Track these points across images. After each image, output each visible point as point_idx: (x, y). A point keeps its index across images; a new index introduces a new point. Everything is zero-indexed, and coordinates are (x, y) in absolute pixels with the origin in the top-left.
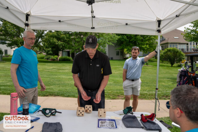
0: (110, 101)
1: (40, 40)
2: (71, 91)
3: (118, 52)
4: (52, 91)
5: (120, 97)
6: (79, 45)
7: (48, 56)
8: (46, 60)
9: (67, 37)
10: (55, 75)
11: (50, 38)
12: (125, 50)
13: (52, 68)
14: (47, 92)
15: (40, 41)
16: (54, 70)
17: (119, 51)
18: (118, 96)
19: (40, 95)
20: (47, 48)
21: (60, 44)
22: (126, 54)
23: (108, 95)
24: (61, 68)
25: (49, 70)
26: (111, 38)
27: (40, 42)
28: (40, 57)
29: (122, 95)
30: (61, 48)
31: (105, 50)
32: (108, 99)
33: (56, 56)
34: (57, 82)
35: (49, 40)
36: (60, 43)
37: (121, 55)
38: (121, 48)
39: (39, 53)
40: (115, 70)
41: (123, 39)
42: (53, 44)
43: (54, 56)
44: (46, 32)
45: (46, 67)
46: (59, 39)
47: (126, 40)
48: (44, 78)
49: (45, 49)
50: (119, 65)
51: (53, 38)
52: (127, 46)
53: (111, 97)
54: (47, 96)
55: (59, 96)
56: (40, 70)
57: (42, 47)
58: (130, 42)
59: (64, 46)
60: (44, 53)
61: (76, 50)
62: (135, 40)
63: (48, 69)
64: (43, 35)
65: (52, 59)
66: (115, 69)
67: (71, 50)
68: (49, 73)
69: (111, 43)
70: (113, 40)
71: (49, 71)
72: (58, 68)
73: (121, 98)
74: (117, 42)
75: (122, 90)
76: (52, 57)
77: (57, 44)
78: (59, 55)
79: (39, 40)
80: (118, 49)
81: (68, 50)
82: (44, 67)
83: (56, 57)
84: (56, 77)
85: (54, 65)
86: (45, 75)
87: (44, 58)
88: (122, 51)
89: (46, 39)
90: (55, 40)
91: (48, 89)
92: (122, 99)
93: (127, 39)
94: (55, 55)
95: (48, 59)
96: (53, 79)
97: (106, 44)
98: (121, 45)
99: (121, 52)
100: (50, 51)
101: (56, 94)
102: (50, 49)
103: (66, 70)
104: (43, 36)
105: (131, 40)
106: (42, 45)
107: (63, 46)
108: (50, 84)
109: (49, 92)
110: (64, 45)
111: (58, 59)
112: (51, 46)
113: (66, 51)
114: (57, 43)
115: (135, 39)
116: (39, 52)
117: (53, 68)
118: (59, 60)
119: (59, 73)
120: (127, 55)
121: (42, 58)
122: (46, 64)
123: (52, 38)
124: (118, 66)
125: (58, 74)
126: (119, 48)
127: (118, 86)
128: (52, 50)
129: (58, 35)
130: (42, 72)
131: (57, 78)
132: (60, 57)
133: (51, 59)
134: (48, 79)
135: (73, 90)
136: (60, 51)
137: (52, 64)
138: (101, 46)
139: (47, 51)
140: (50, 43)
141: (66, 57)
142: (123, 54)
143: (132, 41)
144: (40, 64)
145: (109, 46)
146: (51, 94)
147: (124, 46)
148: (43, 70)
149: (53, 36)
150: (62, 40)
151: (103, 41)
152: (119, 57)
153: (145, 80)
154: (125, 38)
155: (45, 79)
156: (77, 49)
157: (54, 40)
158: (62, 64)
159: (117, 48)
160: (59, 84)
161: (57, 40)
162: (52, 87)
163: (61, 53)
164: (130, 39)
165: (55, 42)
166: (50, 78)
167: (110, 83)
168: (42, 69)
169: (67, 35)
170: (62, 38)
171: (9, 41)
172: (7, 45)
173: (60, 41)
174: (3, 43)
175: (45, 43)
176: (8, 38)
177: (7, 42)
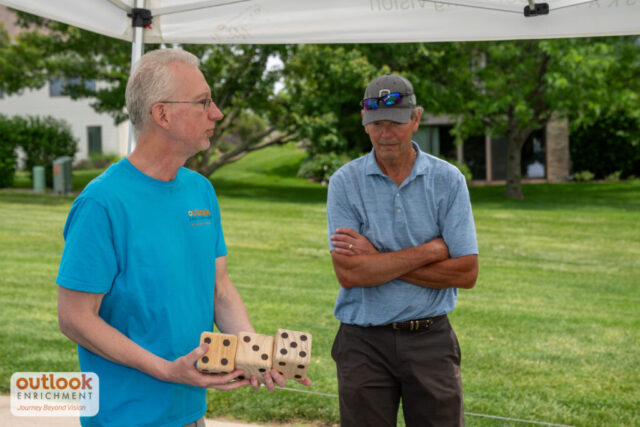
1: (274, 62)
6: (509, 82)
7: (324, 158)
8: (310, 184)
15: (270, 73)
20: (309, 113)
25: (319, 248)
27: (273, 79)
28: (278, 164)
35: (320, 62)
42: (348, 87)
45: (305, 227)
48: (282, 300)
49: (297, 117)
56: (266, 247)
57: (284, 111)
60: (296, 140)
61: (489, 116)
63: (311, 245)
67: (459, 119)
71: (315, 257)
79: (264, 66)
81: (443, 119)
86: (292, 281)
87: (301, 172)
90: (358, 62)
100: (326, 131)
102: (331, 117)
112: (334, 98)
113: (432, 127)
114: (370, 77)
121: (289, 171)
122: (305, 208)
128: (338, 126)
130: (272, 263)
134: (302, 308)
139: (310, 130)
140: (332, 85)
144: (271, 211)
148: (287, 248)
155: (284, 306)
156: (501, 112)
157: (353, 63)
161: (371, 61)
165: (359, 77)
166: (313, 303)
168: (276, 246)
171: (110, 78)
172: (93, 100)
173: (386, 68)
174: (75, 92)
175: (303, 83)
176: (102, 64)
177: (101, 85)
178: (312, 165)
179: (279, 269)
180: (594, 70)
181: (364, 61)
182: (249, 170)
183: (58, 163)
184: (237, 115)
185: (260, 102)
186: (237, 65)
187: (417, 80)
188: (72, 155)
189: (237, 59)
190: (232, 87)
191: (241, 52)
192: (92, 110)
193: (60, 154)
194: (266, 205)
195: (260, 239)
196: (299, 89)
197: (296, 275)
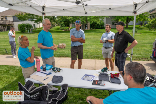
3: (114, 22)
4: (63, 54)
6: (83, 18)
7: (62, 27)
12: (120, 20)
13: (65, 36)
16: (66, 38)
19: (56, 57)
20: (61, 22)
27: (56, 18)
28: (57, 28)
31: (104, 22)
32: (101, 60)
33: (68, 27)
42: (65, 19)
43: (66, 27)
45: (61, 36)
49: (59, 23)
54: (60, 57)
55: (68, 57)
57: (57, 22)
63: (62, 38)
68: (63, 41)
69: (107, 16)
76: (65, 28)
78: (70, 26)
82: (59, 36)
84: (67, 43)
86: (60, 42)
91: (61, 52)
95: (62, 29)
98: (116, 17)
99: (116, 22)
100: (63, 24)
101: (66, 56)
107: (72, 20)
112: (63, 20)
116: (56, 25)
117: (65, 37)
121: (58, 29)
122: (61, 33)
126: (115, 19)
128: (64, 24)
130: (58, 40)
133: (64, 29)
136: (70, 23)
137: (65, 33)
139: (61, 24)
144: (57, 34)
146: (63, 56)
156: (82, 22)
159: (113, 19)
160: (68, 49)
162: (64, 51)
168: (58, 38)
171: (36, 19)
172: (34, 21)
174: (32, 20)
175: (60, 19)
177: (35, 19)
178: (61, 28)
179: (58, 41)
182: (53, 29)
183: (31, 29)
184: (52, 22)
185: (54, 21)
188: (32, 28)
190: (51, 19)
192: (34, 23)
193: (31, 28)
194: (56, 33)
195: (55, 37)
196: (59, 19)
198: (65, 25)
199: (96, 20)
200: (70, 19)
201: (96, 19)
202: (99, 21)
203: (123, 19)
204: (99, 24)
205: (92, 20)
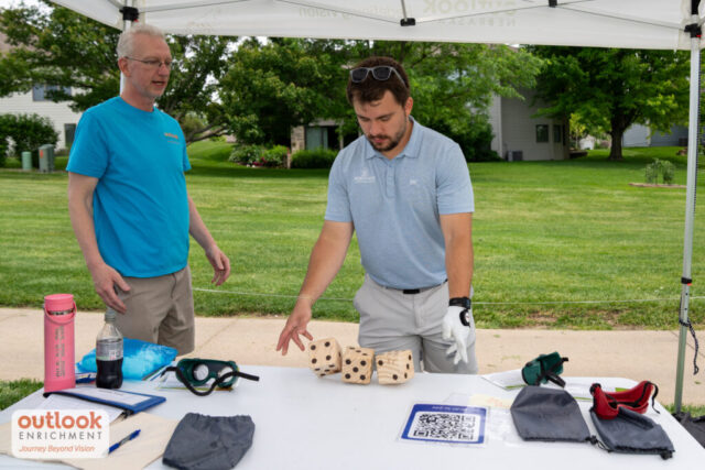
0: (497, 336)
1: (210, 79)
2: (333, 293)
3: (546, 126)
4: (252, 293)
5: (542, 319)
7: (248, 148)
8: (238, 166)
9: (324, 67)
10: (272, 227)
11: (251, 70)
12: (575, 117)
13: (261, 196)
14: (233, 296)
15: (209, 86)
16: (268, 205)
17: (550, 123)
18: (529, 312)
19: (200, 312)
20: (238, 115)
21: (294, 94)
22: (580, 138)
23: (487, 311)
24: (299, 198)
25: (248, 206)
26: (513, 67)
27: (211, 90)
28: (214, 153)
29: (549, 307)
30: (301, 115)
31: (489, 121)
33: (279, 149)
34: (277, 259)
35: (245, 79)
36: (293, 90)
37: (557, 140)
38: (556, 109)
39: (209, 136)
40: (529, 205)
41: (565, 69)
42: (265, 97)
43: (270, 147)
44: (233, 47)
45: (237, 193)
46: (288, 74)
47: (576, 76)
48: (225, 239)
49: (229, 117)
50: (545, 184)
51: (266, 70)
52: (584, 100)
53: (502, 316)
54: (231, 313)
56: (209, 206)
57: (220, 112)
58: (593, 83)
59: (314, 104)
60: (228, 134)
62: (617, 75)
63: (241, 204)
64: (224, 58)
65: (262, 160)
66: (527, 201)
67: (341, 123)
68: (247, 220)
69: (510, 90)
70: (520, 78)
71: (245, 212)
72: (288, 198)
73: (542, 324)
74: (535, 82)
75: (548, 286)
76: (265, 153)
77: (279, 95)
78: (292, 141)
79: (204, 81)
80: (544, 114)
81: (330, 122)
82: (223, 194)
83: (278, 154)
84: (275, 234)
85: (270, 185)
86: (230, 227)
87: (231, 158)
88: (560, 123)
89: (236, 76)
90: (273, 80)
91: (237, 285)
92: (548, 324)
93: (581, 72)
94: (277, 144)
95: (245, 160)
96: (259, 245)
97: (492, 93)
98: (557, 99)
99: (556, 127)
100: (251, 127)
101: (269, 305)
102: (254, 117)
103: (317, 207)
104: (223, 63)
105: (598, 77)
106: (220, 102)
107: (307, 105)
108: (246, 264)
109: (240, 299)
110: (309, 101)
111: (290, 158)
112: (256, 104)
113: (323, 127)
114: (281, 90)
115: (616, 70)
116: (208, 132)
117: (262, 200)
118: (294, 165)
119: (291, 217)
120: (582, 141)
121: (223, 156)
122: (237, 180)
123: (260, 71)
124: (539, 189)
125: (286, 222)
126: (549, 110)
127: (536, 272)
128: (259, 123)
129: (284, 58)
131: (277, 239)
132: (297, 149)
133: (258, 159)
134: (239, 244)
135: (342, 289)
136: (297, 124)
137: (260, 181)
138: (469, 104)
139: (239, 126)
140: (254, 94)
141: (323, 153)
142: (563, 135)
143: (603, 80)
144: (211, 183)
145: (504, 100)
146: (249, 305)
147: (567, 103)
148: (224, 207)
149: (265, 64)
150: (305, 80)
151: (479, 82)
152: (548, 149)
153: (656, 247)
154: (571, 65)
155: (226, 242)
157: (269, 80)
158: (303, 181)
159: (539, 111)
160: (283, 267)
161: (281, 80)
162: (253, 277)
163: (303, 137)
164: (594, 71)
165: (273, 90)
166: (246, 239)
167: (503, 258)
168: (216, 205)
169: (323, 57)
170: (301, 70)
171: (82, 85)
172: (71, 103)
173: (292, 84)
174: (57, 97)
175: (233, 94)
176: (79, 75)
177: (75, 91)
179: (219, 220)
180: (426, 92)
181: (277, 79)
183: (43, 149)
184: (183, 116)
186: (183, 79)
187: (314, 94)
188: (54, 142)
189: (184, 75)
190: (179, 95)
191: (186, 70)
192: (70, 110)
193: (45, 142)
194: (207, 179)
195: (205, 201)
196: (230, 97)
197: (232, 223)
198: (265, 131)
199: (448, 110)
200: (297, 100)
201: (448, 106)
202: (462, 115)
203: (594, 110)
204: (464, 132)
205: (426, 111)
